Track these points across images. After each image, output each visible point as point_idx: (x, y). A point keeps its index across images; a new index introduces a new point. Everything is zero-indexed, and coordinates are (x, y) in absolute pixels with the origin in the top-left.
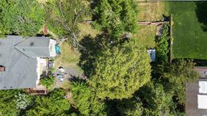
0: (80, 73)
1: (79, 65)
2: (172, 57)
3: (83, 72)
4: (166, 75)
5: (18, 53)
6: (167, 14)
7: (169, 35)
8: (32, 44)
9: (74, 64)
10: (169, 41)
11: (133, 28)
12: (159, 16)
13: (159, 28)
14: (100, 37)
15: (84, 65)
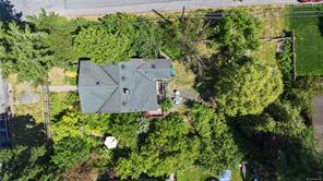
0: (195, 96)
1: (194, 87)
2: (296, 75)
3: (198, 94)
4: (294, 91)
5: (140, 76)
6: (288, 29)
7: (291, 51)
8: (153, 67)
9: (189, 87)
10: (292, 58)
11: (257, 46)
12: (279, 32)
13: (279, 45)
14: (215, 56)
15: (200, 87)
